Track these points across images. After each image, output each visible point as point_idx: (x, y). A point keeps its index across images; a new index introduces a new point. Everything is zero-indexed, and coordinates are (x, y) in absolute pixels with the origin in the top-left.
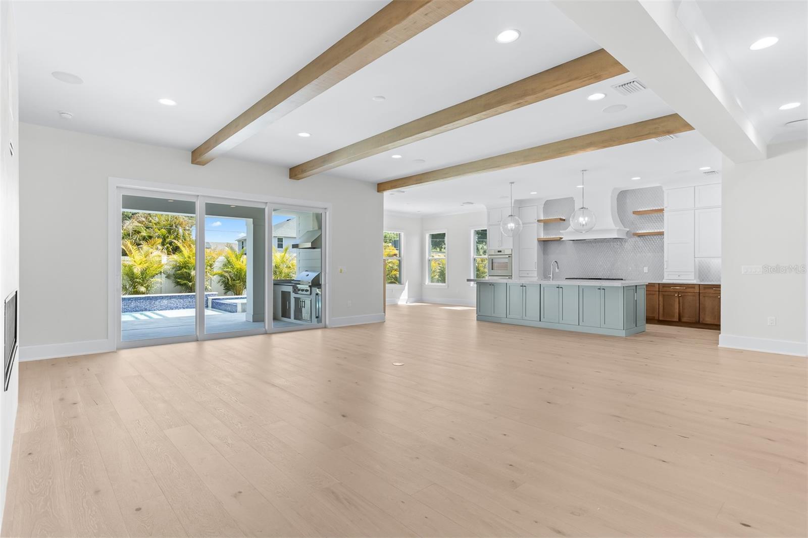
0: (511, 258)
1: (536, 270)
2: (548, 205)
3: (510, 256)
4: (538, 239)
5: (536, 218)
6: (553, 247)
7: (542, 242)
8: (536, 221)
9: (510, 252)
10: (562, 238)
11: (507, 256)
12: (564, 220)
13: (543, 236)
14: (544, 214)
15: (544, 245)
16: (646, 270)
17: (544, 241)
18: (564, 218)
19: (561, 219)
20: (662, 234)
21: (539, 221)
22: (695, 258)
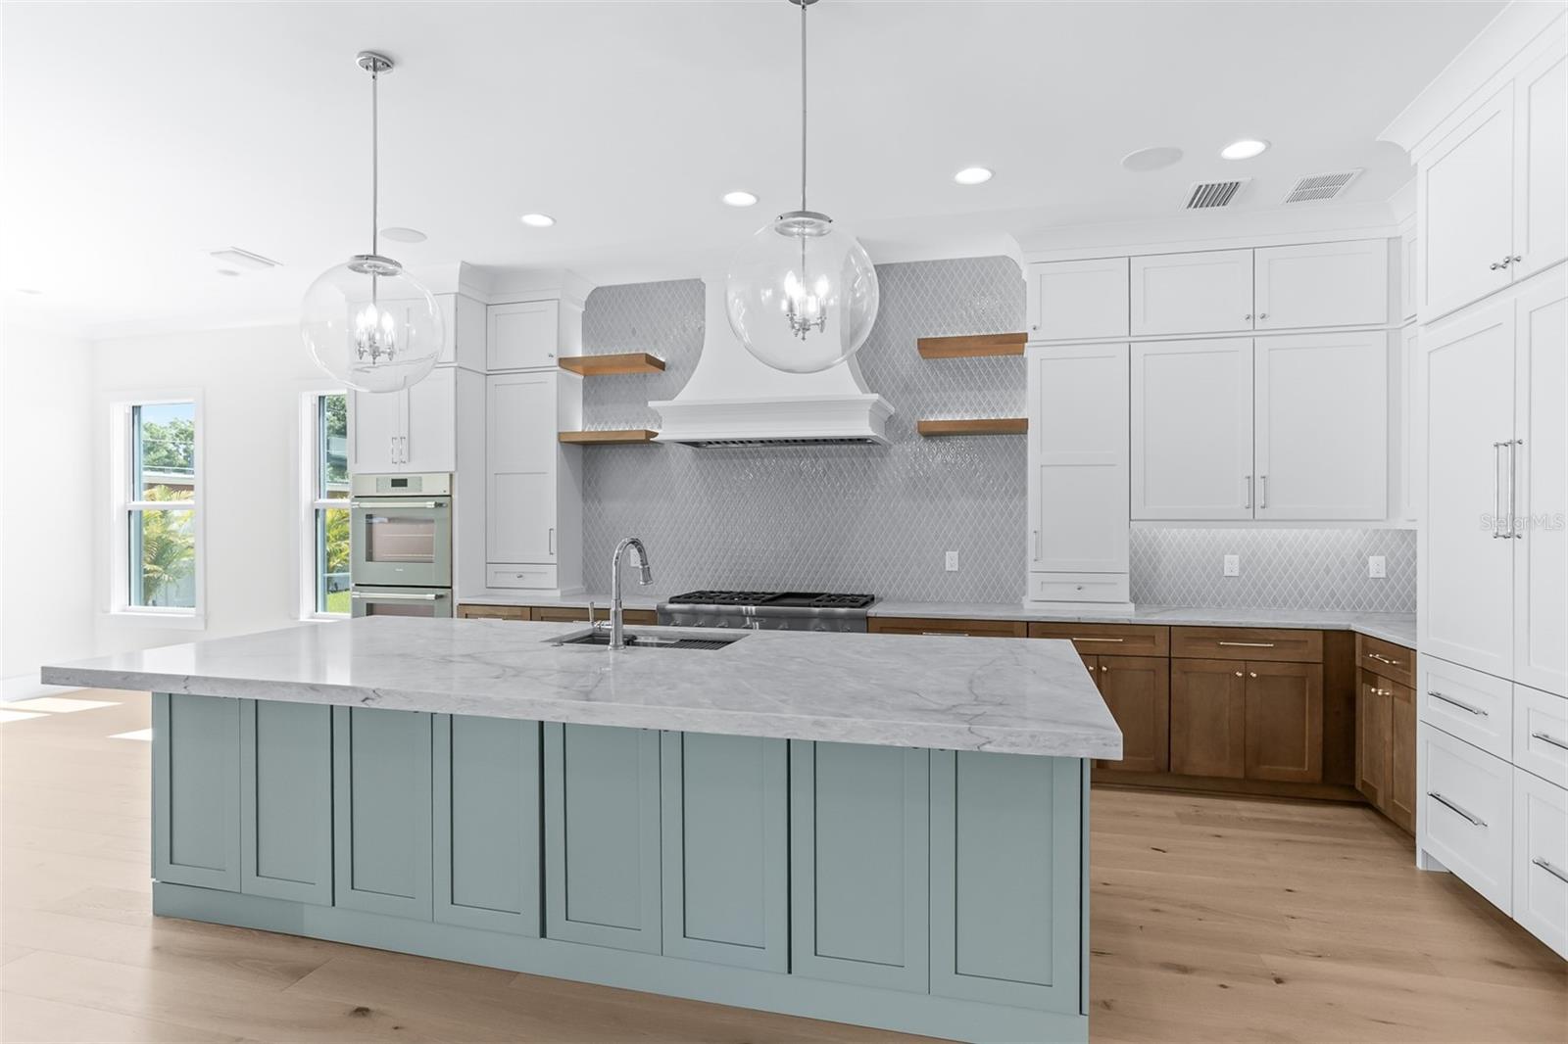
0: (445, 512)
1: (554, 559)
2: (602, 303)
3: (443, 502)
4: (560, 434)
5: (554, 353)
6: (620, 470)
7: (579, 450)
8: (554, 362)
9: (440, 486)
10: (656, 434)
11: (430, 504)
12: (662, 366)
13: (578, 425)
14: (585, 340)
15: (585, 460)
16: (952, 560)
17: (585, 444)
18: (662, 360)
19: (652, 361)
20: (1019, 427)
21: (565, 363)
22: (1130, 520)
